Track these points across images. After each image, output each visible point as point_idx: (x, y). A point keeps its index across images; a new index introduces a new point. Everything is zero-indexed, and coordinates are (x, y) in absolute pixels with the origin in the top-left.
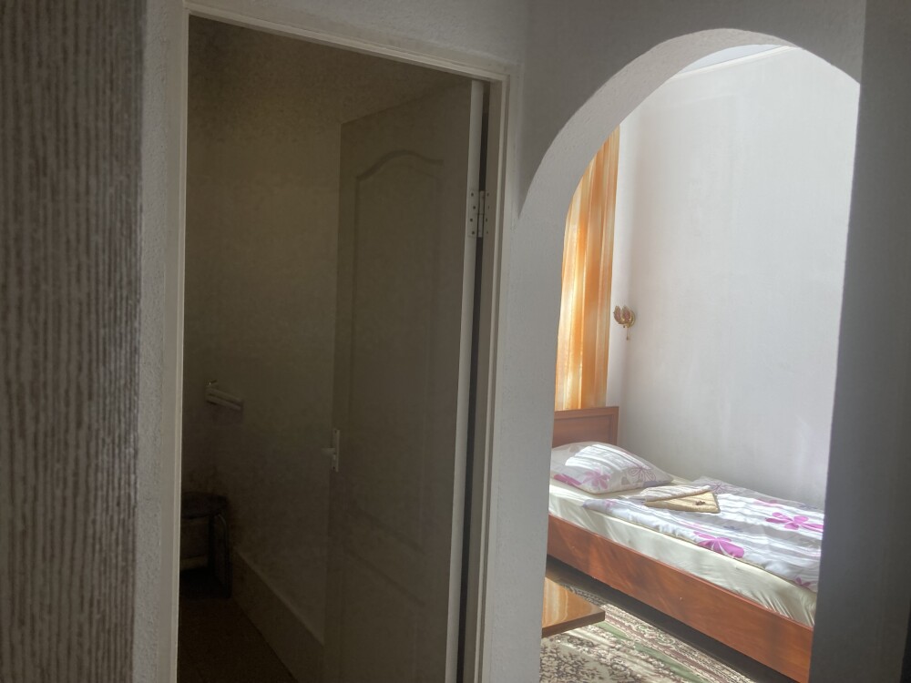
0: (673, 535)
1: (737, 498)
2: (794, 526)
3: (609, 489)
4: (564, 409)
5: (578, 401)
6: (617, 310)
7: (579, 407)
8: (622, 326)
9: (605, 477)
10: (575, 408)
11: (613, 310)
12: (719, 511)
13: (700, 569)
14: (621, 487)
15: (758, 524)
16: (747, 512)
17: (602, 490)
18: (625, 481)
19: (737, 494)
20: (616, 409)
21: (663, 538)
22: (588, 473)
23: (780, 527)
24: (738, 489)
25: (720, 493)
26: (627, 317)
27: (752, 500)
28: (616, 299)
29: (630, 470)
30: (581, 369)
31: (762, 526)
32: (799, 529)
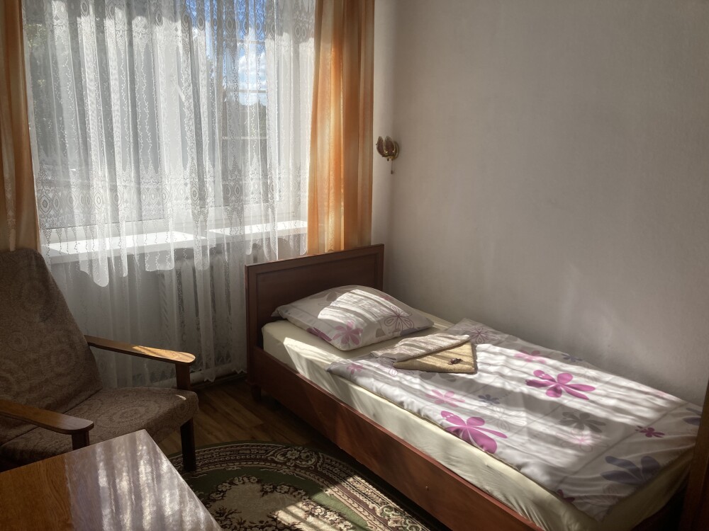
0: (418, 414)
1: (497, 349)
2: (557, 392)
3: (361, 344)
4: (326, 251)
5: (340, 242)
6: (380, 140)
7: (342, 248)
8: (385, 159)
9: (357, 331)
10: (337, 250)
11: (375, 141)
12: (475, 370)
13: (448, 459)
14: (376, 340)
15: (518, 390)
16: (507, 372)
17: (353, 346)
18: (380, 333)
19: (497, 344)
20: (381, 246)
21: (408, 417)
22: (339, 327)
23: (541, 394)
24: (498, 337)
25: (481, 343)
26: (390, 149)
27: (512, 352)
28: (379, 130)
29: (387, 320)
30: (343, 208)
31: (522, 394)
32: (563, 396)
